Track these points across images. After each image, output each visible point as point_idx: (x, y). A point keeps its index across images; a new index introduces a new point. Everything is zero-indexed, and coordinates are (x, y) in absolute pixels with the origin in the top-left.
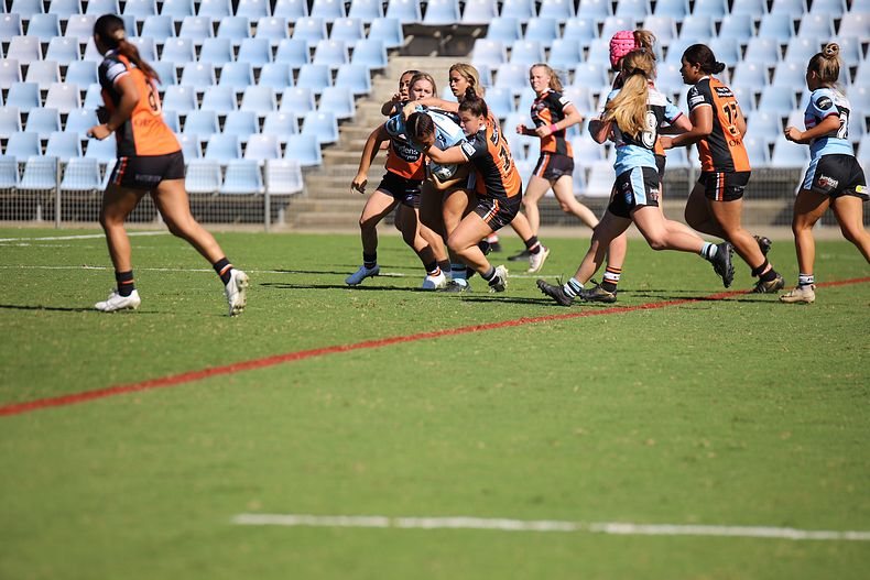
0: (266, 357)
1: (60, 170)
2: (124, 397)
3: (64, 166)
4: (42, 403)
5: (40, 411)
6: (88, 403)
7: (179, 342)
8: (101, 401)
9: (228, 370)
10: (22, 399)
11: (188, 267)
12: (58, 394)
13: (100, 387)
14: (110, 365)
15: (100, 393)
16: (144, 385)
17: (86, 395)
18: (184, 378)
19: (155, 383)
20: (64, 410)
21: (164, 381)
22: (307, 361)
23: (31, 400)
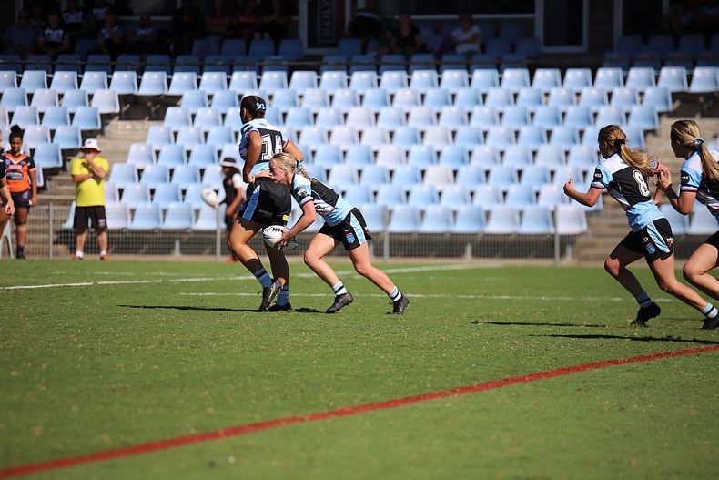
0: (554, 368)
1: (387, 215)
2: (437, 402)
3: (391, 213)
4: (371, 406)
5: (370, 412)
6: (408, 406)
7: (483, 356)
8: (418, 404)
9: (523, 379)
10: (356, 402)
11: (491, 295)
12: (385, 399)
13: (419, 393)
14: (427, 375)
15: (418, 398)
16: (454, 391)
17: (407, 400)
18: (486, 386)
19: (463, 390)
20: (390, 411)
21: (470, 389)
22: (589, 372)
23: (363, 403)
